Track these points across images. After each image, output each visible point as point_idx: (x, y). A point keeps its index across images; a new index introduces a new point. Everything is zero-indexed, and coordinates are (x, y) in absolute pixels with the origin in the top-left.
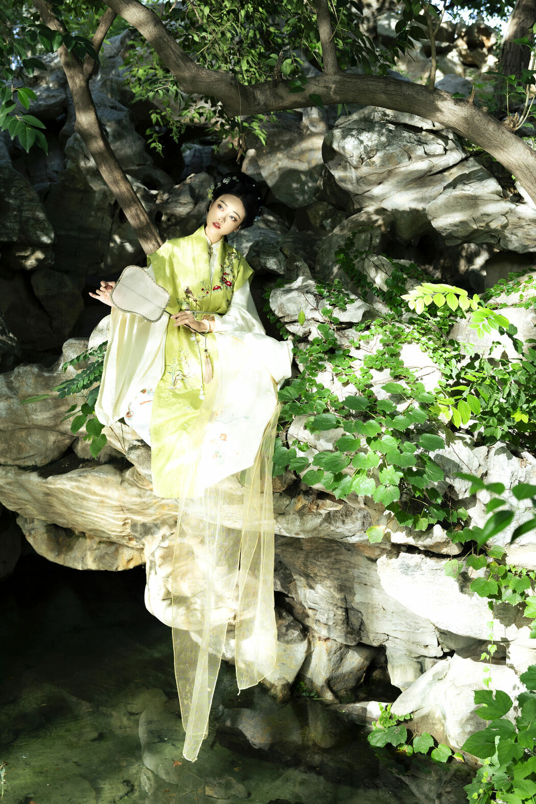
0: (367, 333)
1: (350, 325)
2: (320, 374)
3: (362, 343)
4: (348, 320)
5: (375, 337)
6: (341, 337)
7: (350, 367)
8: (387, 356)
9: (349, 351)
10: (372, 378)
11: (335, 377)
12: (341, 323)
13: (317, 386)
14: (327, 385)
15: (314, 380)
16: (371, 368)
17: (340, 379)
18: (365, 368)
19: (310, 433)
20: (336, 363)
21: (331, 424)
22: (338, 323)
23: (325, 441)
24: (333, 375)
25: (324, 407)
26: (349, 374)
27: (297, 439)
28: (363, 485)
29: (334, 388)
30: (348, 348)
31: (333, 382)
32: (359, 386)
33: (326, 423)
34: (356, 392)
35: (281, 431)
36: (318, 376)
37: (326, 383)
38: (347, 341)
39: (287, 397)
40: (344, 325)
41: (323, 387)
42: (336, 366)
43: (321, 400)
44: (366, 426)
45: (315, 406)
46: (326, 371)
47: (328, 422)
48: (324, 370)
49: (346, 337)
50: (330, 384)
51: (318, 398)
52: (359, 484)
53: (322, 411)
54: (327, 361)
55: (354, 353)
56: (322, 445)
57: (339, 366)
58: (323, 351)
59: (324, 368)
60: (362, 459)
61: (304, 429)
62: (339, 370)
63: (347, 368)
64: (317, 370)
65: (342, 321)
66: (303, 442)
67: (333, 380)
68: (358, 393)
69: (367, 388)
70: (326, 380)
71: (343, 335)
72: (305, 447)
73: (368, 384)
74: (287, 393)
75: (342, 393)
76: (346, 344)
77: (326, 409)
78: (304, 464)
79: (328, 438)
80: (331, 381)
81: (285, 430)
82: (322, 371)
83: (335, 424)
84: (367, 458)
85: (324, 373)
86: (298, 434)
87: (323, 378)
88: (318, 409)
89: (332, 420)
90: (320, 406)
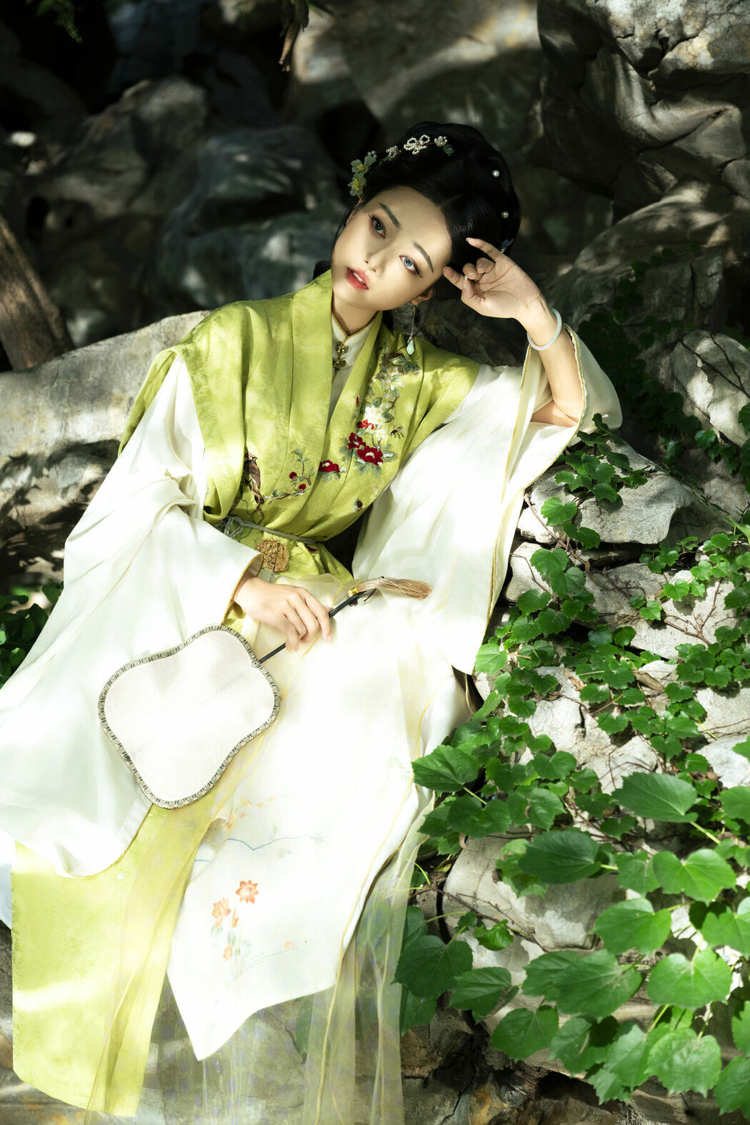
0: (684, 576)
1: (634, 552)
2: (542, 706)
3: (669, 607)
4: (626, 537)
5: (711, 591)
6: (604, 589)
7: (636, 684)
8: (748, 647)
9: (632, 634)
10: (703, 718)
11: (588, 718)
12: (606, 546)
13: (534, 743)
14: (565, 740)
15: (525, 726)
16: (702, 686)
17: (605, 722)
18: (682, 687)
19: (514, 891)
20: (591, 671)
21: (578, 863)
22: (597, 546)
23: (559, 918)
24: (582, 708)
25: (557, 810)
26: (632, 705)
27: (473, 910)
28: (682, 1055)
29: (586, 749)
30: (628, 625)
31: (582, 732)
32: (664, 744)
33: (565, 861)
34: (655, 763)
35: (422, 886)
36: (536, 712)
37: (562, 734)
38: (625, 601)
39: (443, 780)
40: (613, 554)
41: (553, 748)
42: (592, 681)
43: (547, 788)
44: (687, 869)
45: (528, 807)
46: (559, 697)
47: (568, 858)
48: (555, 693)
49: (620, 590)
50: (575, 738)
51: (537, 782)
52: (670, 1053)
53: (550, 823)
54: (562, 665)
55: (647, 638)
56: (552, 931)
57: (600, 682)
58: (551, 633)
59: (554, 687)
60: (679, 977)
61: (494, 879)
62: (602, 693)
63: (625, 687)
64: (532, 695)
65: (607, 541)
66: (491, 919)
67: (582, 725)
68: (660, 767)
69: (687, 748)
70: (562, 726)
71: (613, 584)
72: (500, 934)
73: (691, 737)
74: (440, 765)
75: (612, 764)
76: (622, 612)
77: (563, 814)
78: (496, 989)
79: (571, 909)
80: (577, 726)
81: (435, 882)
82: (547, 698)
83: (593, 862)
84: (693, 973)
85: (556, 702)
86: (475, 893)
87: (551, 718)
88: (536, 815)
89: (582, 851)
90: (544, 807)
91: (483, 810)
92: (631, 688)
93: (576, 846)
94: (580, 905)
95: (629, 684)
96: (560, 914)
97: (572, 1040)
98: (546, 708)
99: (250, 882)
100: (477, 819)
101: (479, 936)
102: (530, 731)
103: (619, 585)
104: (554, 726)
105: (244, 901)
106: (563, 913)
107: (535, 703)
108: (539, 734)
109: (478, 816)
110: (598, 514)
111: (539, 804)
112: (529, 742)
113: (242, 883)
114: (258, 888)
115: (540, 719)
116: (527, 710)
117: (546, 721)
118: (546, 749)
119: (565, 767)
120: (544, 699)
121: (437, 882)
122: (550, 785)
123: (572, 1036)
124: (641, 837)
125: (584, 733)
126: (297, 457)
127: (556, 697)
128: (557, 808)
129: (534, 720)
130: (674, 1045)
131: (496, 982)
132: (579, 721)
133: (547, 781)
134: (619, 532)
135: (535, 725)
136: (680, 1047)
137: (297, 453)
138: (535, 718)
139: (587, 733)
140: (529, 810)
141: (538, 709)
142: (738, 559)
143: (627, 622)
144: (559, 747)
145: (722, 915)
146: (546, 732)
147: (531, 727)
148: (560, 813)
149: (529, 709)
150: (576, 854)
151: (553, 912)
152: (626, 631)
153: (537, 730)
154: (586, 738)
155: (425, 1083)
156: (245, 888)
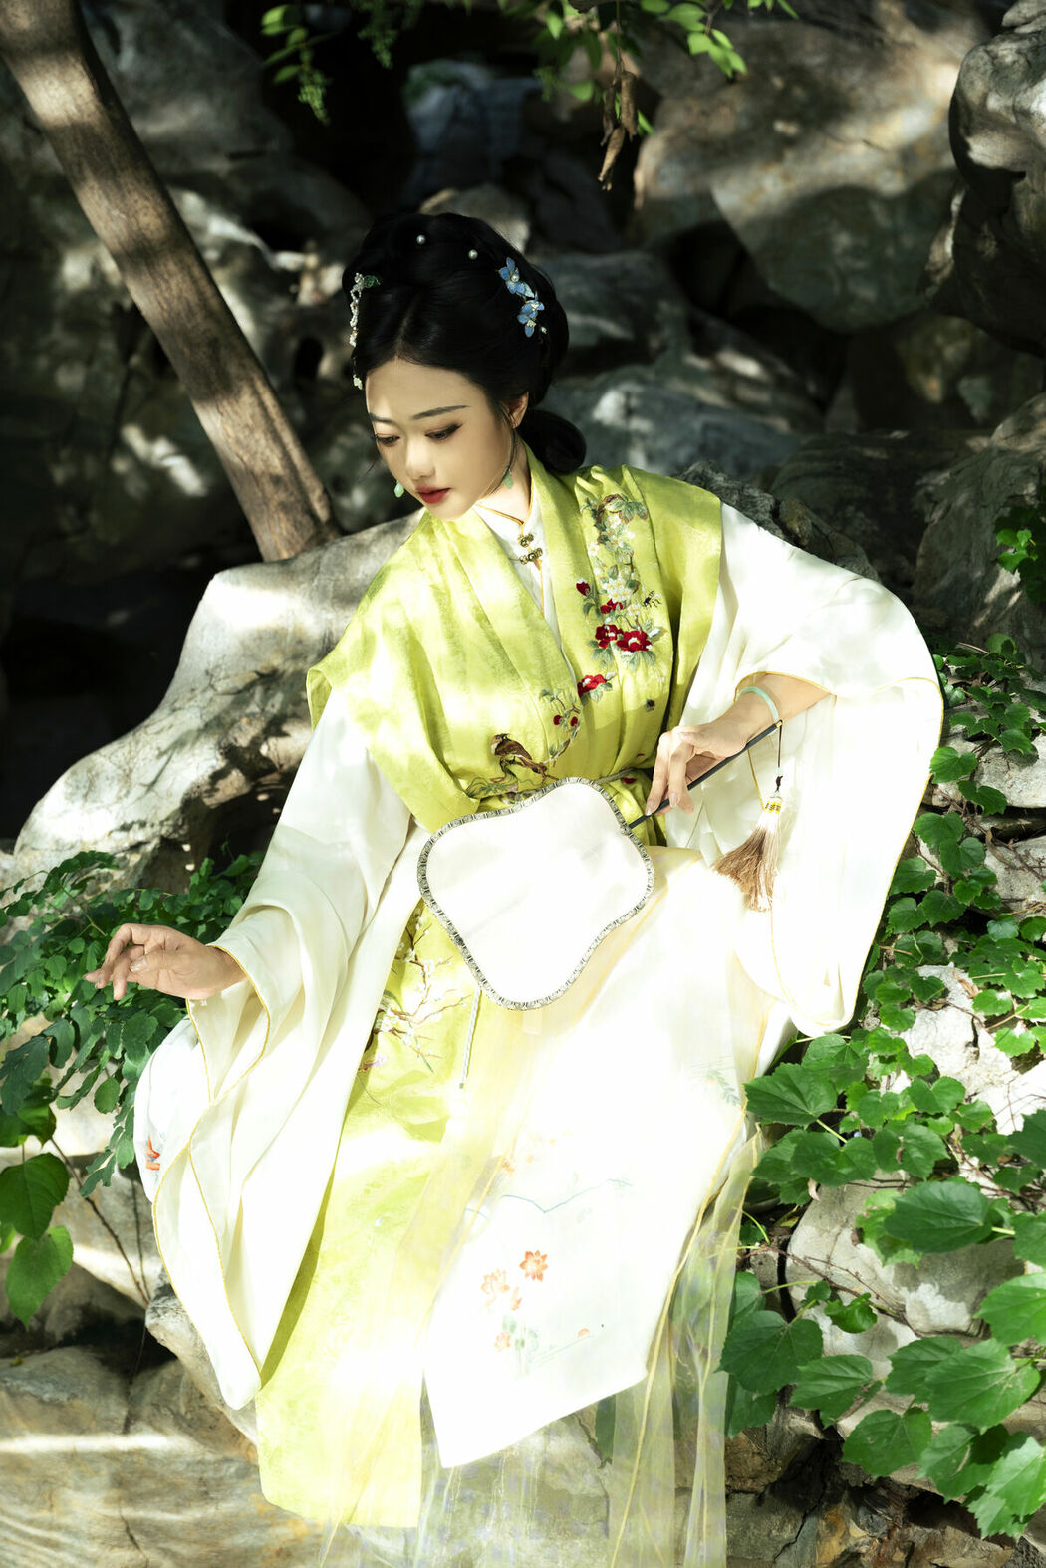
2: (922, 1017)
6: (1010, 867)
11: (983, 1032)
12: (1015, 812)
13: (911, 1065)
14: (951, 1064)
15: (900, 1043)
17: (1005, 1040)
19: (879, 1257)
20: (988, 973)
21: (962, 1224)
22: (1002, 811)
23: (938, 1294)
24: (976, 1021)
25: (938, 1154)
26: (1041, 1020)
27: (826, 1279)
29: (979, 1075)
30: (1039, 915)
31: (975, 1053)
33: (945, 1221)
35: (757, 1244)
36: (914, 1025)
37: (948, 1054)
38: (1036, 883)
39: (787, 1108)
40: (1024, 822)
41: (936, 1072)
42: (989, 986)
43: (926, 1124)
45: (900, 1149)
46: (946, 1005)
47: (950, 1218)
48: (941, 1000)
49: (1031, 868)
50: (965, 1060)
51: (913, 1116)
53: (929, 1171)
54: (952, 965)
56: (927, 1310)
57: (1000, 988)
58: (939, 921)
59: (939, 992)
61: (853, 1241)
62: (1001, 1003)
63: (1033, 996)
64: (911, 1002)
65: (1016, 804)
66: (849, 1291)
67: (975, 1043)
70: (948, 1045)
71: (1022, 861)
72: (859, 1311)
74: (784, 1089)
75: (1013, 1098)
76: (1032, 898)
77: (947, 1159)
78: (851, 1383)
79: (953, 1282)
80: (967, 1045)
81: (775, 1240)
82: (930, 1007)
83: (981, 1224)
85: (942, 1013)
86: (829, 1258)
87: (934, 1033)
88: (911, 1160)
89: (967, 1208)
90: (921, 1149)
91: (842, 1150)
92: (1040, 997)
93: (963, 1202)
94: (965, 1278)
95: (1037, 991)
96: (938, 1288)
97: (948, 1454)
98: (927, 1020)
99: (538, 1253)
100: (833, 1162)
101: (832, 1313)
102: (906, 1050)
103: (1031, 862)
104: (939, 1043)
105: (530, 1278)
106: (942, 1287)
107: (915, 1012)
108: (918, 1053)
109: (834, 1158)
110: (1005, 769)
111: (915, 1146)
112: (904, 1064)
113: (528, 1254)
114: (547, 1262)
115: (919, 1034)
116: (903, 1022)
117: (927, 1037)
118: (927, 1072)
119: (950, 1098)
120: (926, 1008)
121: (779, 1241)
122: (930, 1120)
123: (949, 1449)
125: (977, 1054)
126: (547, 699)
127: (941, 1006)
128: (938, 1150)
129: (912, 1035)
131: (852, 1374)
132: (972, 1039)
133: (926, 1115)
134: (1033, 794)
135: (913, 1041)
138: (913, 1032)
139: (981, 1055)
140: (901, 1153)
141: (918, 1021)
143: (1038, 911)
144: (943, 1072)
146: (927, 1050)
147: (908, 1044)
148: (942, 1158)
149: (906, 1019)
150: (959, 1213)
151: (929, 1286)
152: (1037, 922)
153: (915, 1048)
154: (979, 1061)
155: (760, 1500)
156: (531, 1260)
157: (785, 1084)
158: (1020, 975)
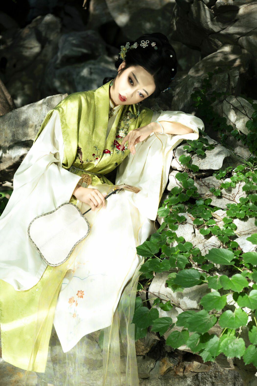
0: (228, 180)
1: (210, 172)
2: (180, 226)
3: (223, 191)
4: (208, 168)
5: (237, 185)
6: (201, 186)
7: (212, 218)
8: (251, 204)
9: (211, 200)
10: (236, 229)
11: (196, 230)
13: (178, 239)
14: (188, 238)
15: (175, 233)
16: (235, 218)
17: (202, 231)
18: (228, 218)
19: (172, 290)
20: (197, 214)
21: (194, 280)
22: (198, 171)
23: (188, 299)
24: (194, 227)
25: (186, 262)
26: (211, 225)
27: (159, 297)
28: (231, 345)
29: (196, 241)
30: (209, 198)
32: (222, 238)
33: (189, 279)
34: (220, 245)
35: (141, 290)
37: (187, 236)
38: (208, 190)
39: (147, 253)
40: (203, 173)
41: (184, 241)
42: (197, 217)
43: (183, 255)
44: (231, 281)
45: (176, 262)
46: (186, 223)
49: (206, 186)
50: (192, 237)
51: (179, 253)
52: (227, 344)
53: (184, 267)
54: (187, 212)
55: (216, 202)
56: (186, 304)
57: (200, 218)
58: (183, 201)
59: (184, 220)
60: (230, 318)
61: (165, 286)
62: (201, 221)
63: (209, 219)
64: (177, 223)
65: (201, 169)
66: (165, 300)
67: (194, 232)
68: (221, 246)
69: (231, 239)
70: (187, 233)
71: (204, 184)
72: (168, 305)
73: (232, 235)
74: (146, 248)
75: (205, 246)
76: (207, 194)
77: (189, 264)
78: (167, 324)
79: (192, 296)
80: (192, 233)
81: (145, 288)
82: (182, 224)
83: (199, 280)
84: (234, 316)
85: (185, 225)
86: (159, 292)
87: (184, 231)
88: (179, 264)
89: (195, 276)
90: (182, 261)
91: (161, 263)
93: (194, 274)
94: (195, 295)
95: (210, 218)
97: (194, 341)
98: (182, 227)
99: (81, 291)
101: (161, 306)
102: (176, 235)
103: (206, 184)
104: (185, 233)
105: (79, 298)
106: (189, 297)
107: (178, 225)
108: (179, 236)
109: (159, 265)
110: (198, 160)
111: (180, 260)
112: (176, 239)
113: (79, 291)
114: (84, 293)
115: (180, 231)
117: (182, 232)
118: (182, 241)
119: (189, 247)
122: (184, 253)
123: (194, 340)
124: (216, 270)
125: (195, 235)
126: (95, 149)
130: (229, 341)
131: (167, 322)
133: (182, 252)
134: (205, 166)
135: (178, 233)
136: (230, 343)
137: (95, 147)
138: (178, 231)
139: (196, 235)
140: (177, 263)
141: (179, 228)
142: (247, 174)
143: (209, 197)
144: (186, 240)
145: (244, 297)
146: (182, 235)
147: (177, 234)
149: (176, 227)
150: (193, 277)
151: (186, 297)
152: (209, 200)
153: (179, 235)
154: (196, 237)
155: (144, 357)
156: (79, 293)
157: (146, 247)
158: (205, 214)
